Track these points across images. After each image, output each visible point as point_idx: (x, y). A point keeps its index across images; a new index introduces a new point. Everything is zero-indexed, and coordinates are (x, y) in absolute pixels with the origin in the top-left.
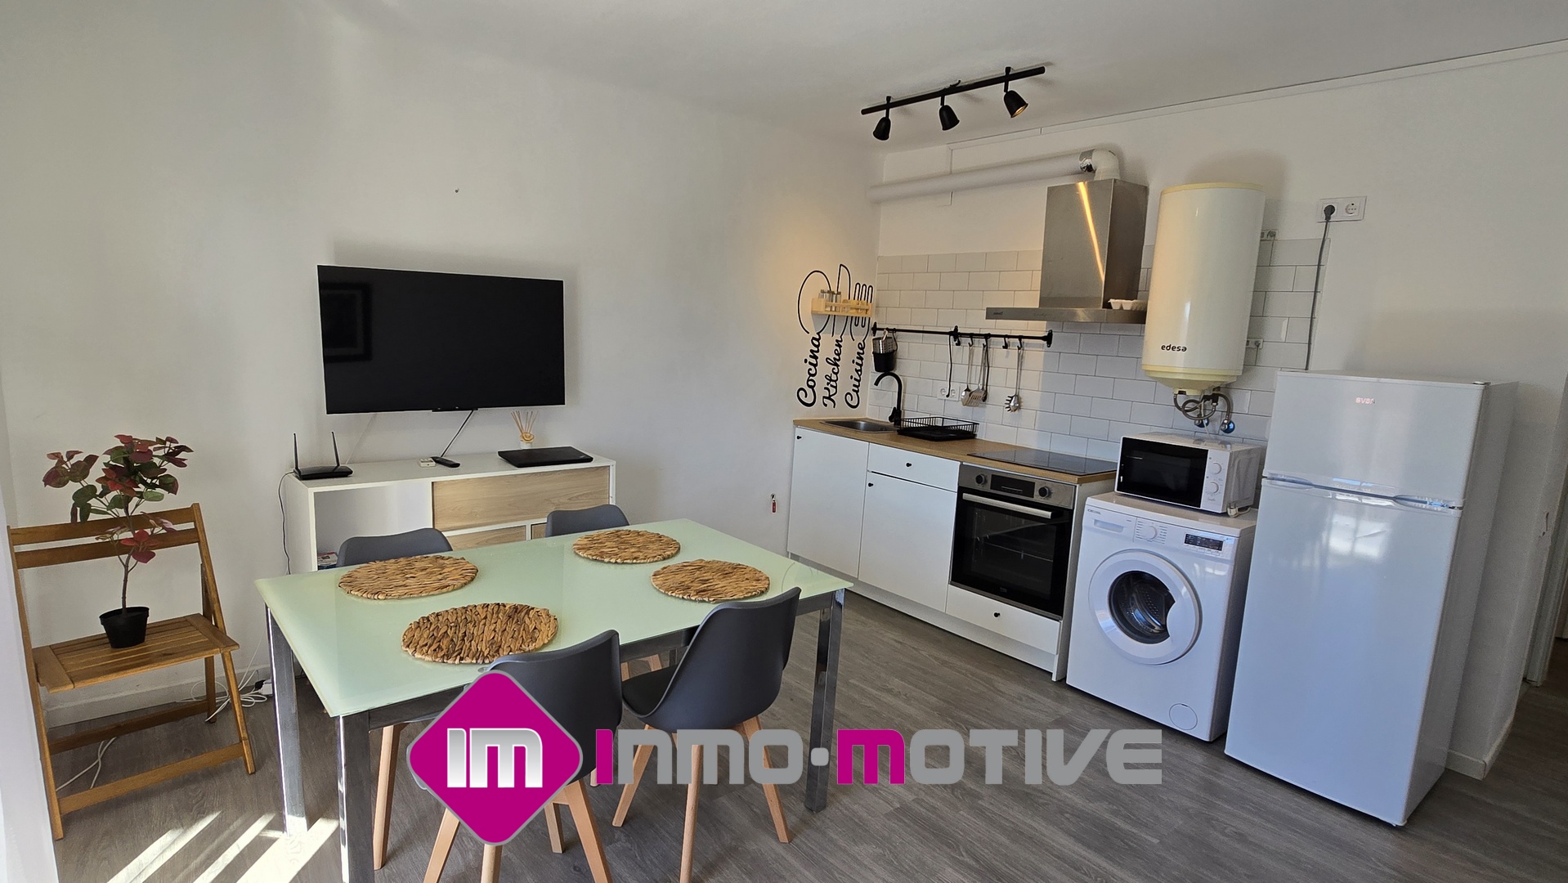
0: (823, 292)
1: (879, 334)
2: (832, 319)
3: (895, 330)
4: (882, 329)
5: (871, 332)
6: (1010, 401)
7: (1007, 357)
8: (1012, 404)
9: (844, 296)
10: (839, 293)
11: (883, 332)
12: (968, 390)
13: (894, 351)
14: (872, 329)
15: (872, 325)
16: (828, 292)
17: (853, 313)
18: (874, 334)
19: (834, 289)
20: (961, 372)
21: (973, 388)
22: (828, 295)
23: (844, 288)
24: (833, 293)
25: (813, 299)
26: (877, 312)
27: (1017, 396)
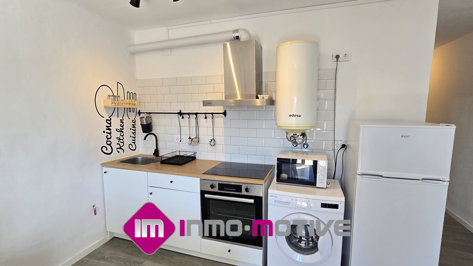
0: (109, 96)
1: (142, 115)
2: (116, 110)
3: (150, 113)
4: (144, 113)
5: (138, 114)
6: (211, 142)
7: (206, 122)
8: (212, 143)
9: (122, 98)
10: (119, 96)
11: (144, 114)
12: (190, 138)
13: (151, 123)
14: (138, 113)
15: (138, 111)
16: (113, 96)
17: (128, 106)
18: (140, 115)
19: (115, 94)
20: (185, 130)
21: (192, 137)
22: (112, 97)
23: (121, 93)
24: (115, 96)
25: (104, 100)
26: (140, 105)
27: (213, 139)
